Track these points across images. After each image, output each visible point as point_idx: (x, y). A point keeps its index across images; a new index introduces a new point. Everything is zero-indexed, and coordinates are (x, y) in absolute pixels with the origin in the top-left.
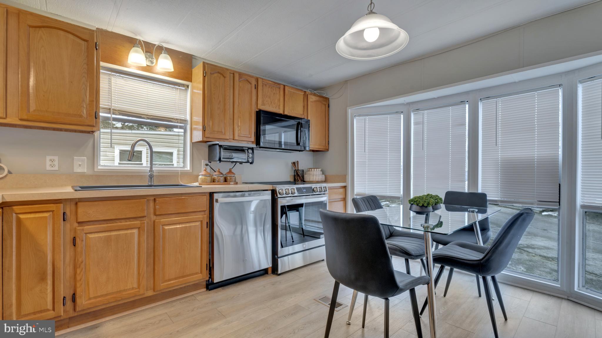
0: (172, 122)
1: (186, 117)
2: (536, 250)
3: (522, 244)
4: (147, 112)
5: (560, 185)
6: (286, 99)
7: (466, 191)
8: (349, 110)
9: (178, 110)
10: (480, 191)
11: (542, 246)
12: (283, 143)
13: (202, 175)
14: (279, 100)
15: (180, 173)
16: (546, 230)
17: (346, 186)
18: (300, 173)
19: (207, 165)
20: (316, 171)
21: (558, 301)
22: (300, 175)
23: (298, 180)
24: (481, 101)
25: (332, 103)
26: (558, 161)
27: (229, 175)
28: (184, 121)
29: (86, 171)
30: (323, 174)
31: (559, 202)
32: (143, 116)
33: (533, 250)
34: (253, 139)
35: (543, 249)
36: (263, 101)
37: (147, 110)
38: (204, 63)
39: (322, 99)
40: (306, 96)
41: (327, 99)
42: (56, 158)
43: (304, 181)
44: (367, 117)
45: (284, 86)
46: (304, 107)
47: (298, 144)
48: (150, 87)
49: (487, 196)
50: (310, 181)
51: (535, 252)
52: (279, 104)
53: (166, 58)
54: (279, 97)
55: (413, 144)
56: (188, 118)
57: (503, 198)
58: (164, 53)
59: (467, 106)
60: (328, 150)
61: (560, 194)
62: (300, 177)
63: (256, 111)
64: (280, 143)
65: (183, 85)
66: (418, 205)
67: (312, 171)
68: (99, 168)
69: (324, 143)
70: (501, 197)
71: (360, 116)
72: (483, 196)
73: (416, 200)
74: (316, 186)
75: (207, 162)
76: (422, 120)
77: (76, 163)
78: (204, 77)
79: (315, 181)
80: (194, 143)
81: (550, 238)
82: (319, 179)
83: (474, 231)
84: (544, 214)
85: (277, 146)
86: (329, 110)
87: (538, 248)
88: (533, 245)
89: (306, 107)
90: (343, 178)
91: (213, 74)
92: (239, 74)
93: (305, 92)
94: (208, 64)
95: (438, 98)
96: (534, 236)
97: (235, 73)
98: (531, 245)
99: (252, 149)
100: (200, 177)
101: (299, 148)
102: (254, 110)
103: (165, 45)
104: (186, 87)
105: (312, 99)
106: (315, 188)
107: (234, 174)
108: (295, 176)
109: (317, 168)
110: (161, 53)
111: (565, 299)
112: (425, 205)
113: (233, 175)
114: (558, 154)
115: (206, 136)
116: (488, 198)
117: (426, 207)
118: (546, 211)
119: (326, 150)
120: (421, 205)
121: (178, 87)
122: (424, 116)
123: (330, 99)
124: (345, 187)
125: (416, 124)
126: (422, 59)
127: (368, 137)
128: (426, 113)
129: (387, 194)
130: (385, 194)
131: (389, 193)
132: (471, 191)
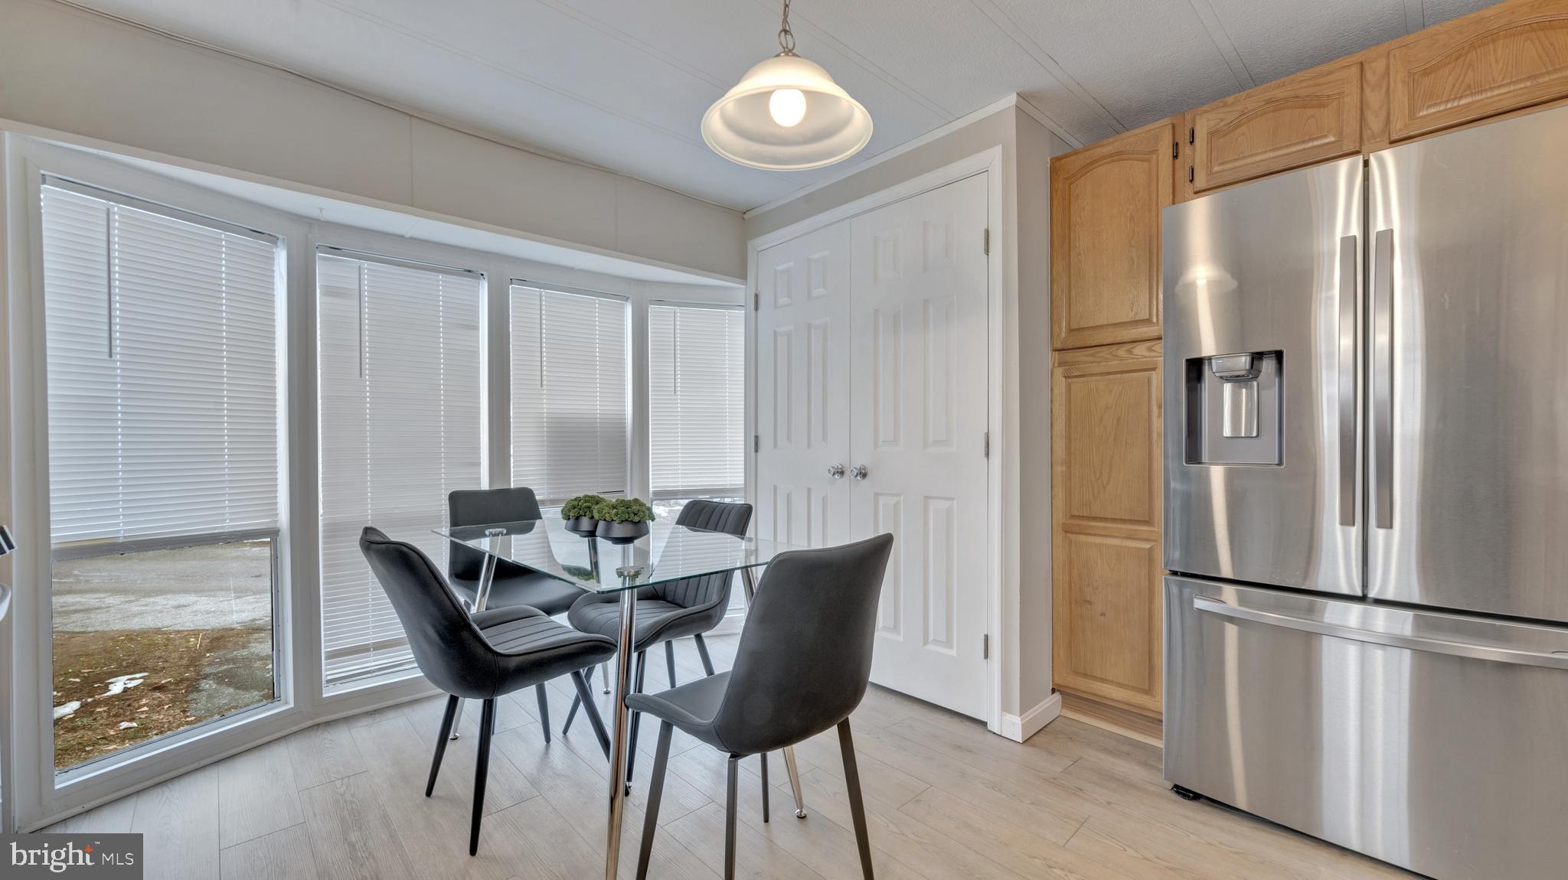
8: (7, 135)
10: (513, 484)
57: (554, 493)
59: (483, 288)
70: (548, 494)
71: (71, 184)
76: (356, 286)
122: (360, 277)
126: (412, 116)
127: (120, 295)
128: (365, 269)
129: (223, 527)
130: (216, 528)
131: (231, 520)
132: (496, 487)
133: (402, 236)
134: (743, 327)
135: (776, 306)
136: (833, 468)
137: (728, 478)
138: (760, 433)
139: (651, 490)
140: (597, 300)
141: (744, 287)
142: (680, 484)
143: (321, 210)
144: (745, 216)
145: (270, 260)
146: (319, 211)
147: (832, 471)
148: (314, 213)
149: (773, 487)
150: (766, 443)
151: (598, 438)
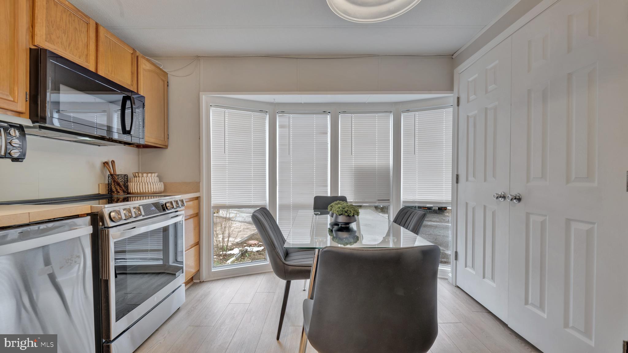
6: (101, 49)
7: (329, 195)
8: (203, 96)
10: (340, 194)
14: (87, 46)
17: (200, 197)
18: (120, 181)
20: (151, 176)
22: (121, 183)
23: (118, 192)
24: (341, 114)
25: (174, 82)
30: (160, 181)
31: (390, 200)
34: (21, 106)
36: (48, 33)
39: (158, 71)
40: (135, 57)
41: (165, 74)
43: (129, 194)
44: (228, 111)
45: (97, 24)
46: (132, 74)
47: (125, 131)
50: (142, 191)
52: (85, 53)
54: (86, 41)
55: (279, 148)
59: (329, 117)
60: (166, 147)
62: (120, 187)
63: (31, 49)
67: (143, 176)
69: (163, 136)
71: (217, 106)
72: (344, 199)
74: (169, 200)
76: (289, 124)
79: (150, 191)
82: (154, 188)
86: (167, 91)
89: (136, 74)
90: (196, 187)
93: (133, 49)
99: (21, 128)
101: (126, 138)
105: (145, 65)
106: (168, 202)
108: (109, 185)
109: (147, 173)
122: (290, 120)
123: (169, 76)
124: (198, 198)
125: (281, 127)
126: (297, 58)
127: (228, 135)
128: (291, 117)
129: (251, 203)
130: (249, 203)
131: (254, 201)
132: (333, 195)
133: (301, 103)
134: (452, 116)
135: (468, 101)
136: (497, 194)
137: (444, 197)
138: (460, 173)
139: (402, 200)
140: (377, 115)
141: (452, 95)
142: (417, 198)
143: (274, 99)
144: (454, 57)
145: (265, 119)
146: (274, 100)
147: (496, 196)
148: (272, 101)
149: (465, 203)
150: (462, 179)
151: (377, 176)
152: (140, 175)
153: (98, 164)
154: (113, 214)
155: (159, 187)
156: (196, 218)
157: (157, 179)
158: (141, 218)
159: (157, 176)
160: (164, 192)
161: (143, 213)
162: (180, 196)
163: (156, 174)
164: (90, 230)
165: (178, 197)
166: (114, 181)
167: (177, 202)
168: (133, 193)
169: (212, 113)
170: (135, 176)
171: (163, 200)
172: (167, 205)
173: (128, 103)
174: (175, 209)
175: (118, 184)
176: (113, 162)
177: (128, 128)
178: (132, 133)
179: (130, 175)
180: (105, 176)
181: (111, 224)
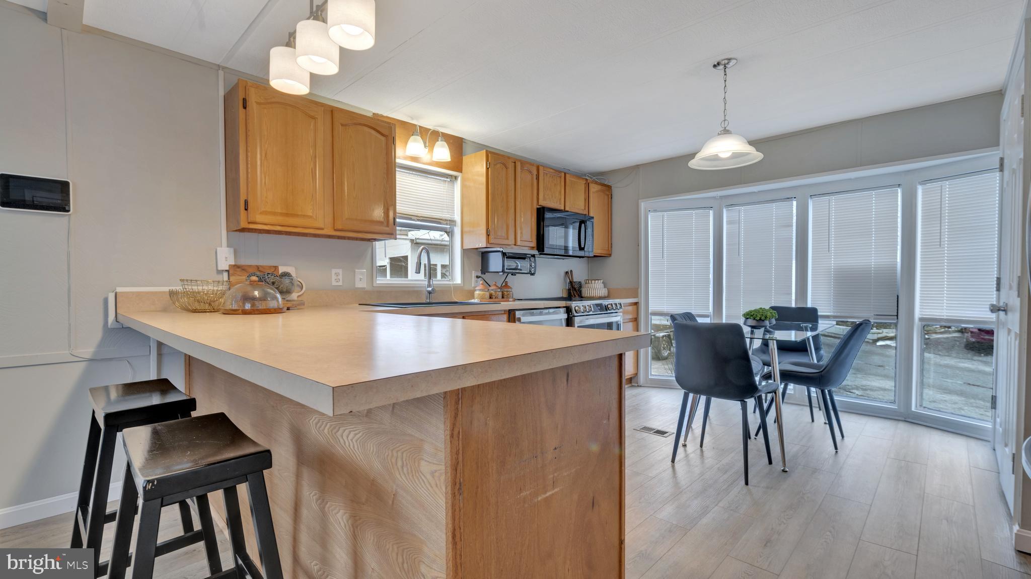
0: (440, 223)
1: (453, 217)
2: (868, 392)
3: (850, 385)
4: (417, 212)
5: (898, 296)
6: (567, 191)
7: (793, 305)
8: (642, 204)
9: (446, 208)
10: (809, 305)
11: (877, 387)
12: (570, 248)
13: (480, 290)
14: (560, 193)
15: (452, 288)
16: (882, 366)
17: (638, 303)
18: (576, 286)
19: (478, 277)
20: (598, 283)
21: (894, 423)
22: (577, 289)
23: (575, 296)
24: (811, 198)
25: (617, 193)
26: (896, 270)
27: (506, 290)
28: (452, 222)
29: (365, 286)
30: (605, 287)
31: (897, 316)
32: (413, 218)
33: (865, 392)
34: (534, 244)
35: (878, 391)
36: (544, 196)
37: (415, 210)
38: (487, 151)
39: (604, 188)
40: (588, 185)
41: (609, 187)
42: (340, 271)
43: (582, 297)
44: (665, 213)
45: (565, 174)
46: (585, 200)
47: (581, 249)
48: (418, 181)
49: (819, 310)
50: (591, 296)
51: (868, 394)
52: (560, 197)
53: (443, 146)
54: (560, 188)
55: (726, 249)
56: (457, 218)
57: (837, 312)
58: (442, 141)
59: (795, 203)
60: (610, 255)
61: (898, 307)
62: (576, 292)
63: (537, 208)
64: (566, 248)
65: (451, 176)
66: (754, 319)
67: (591, 283)
68: (378, 283)
69: (607, 246)
70: (834, 312)
71: (655, 211)
72: (814, 311)
73: (752, 314)
74: (610, 303)
75: (479, 274)
76: (738, 219)
77: (358, 277)
78: (487, 169)
79: (597, 296)
80: (465, 249)
81: (886, 377)
82: (599, 294)
83: (807, 351)
84: (880, 343)
85: (562, 252)
86: (612, 202)
87: (871, 390)
88: (864, 386)
89: (587, 200)
90: (634, 292)
91: (496, 165)
92: (521, 163)
93: (587, 180)
94: (491, 152)
95: (759, 192)
96: (865, 375)
97: (516, 162)
98: (862, 386)
99: (533, 256)
100: (477, 292)
101: (581, 253)
102: (535, 206)
103: (441, 130)
104: (454, 179)
105: (594, 188)
107: (511, 288)
108: (569, 290)
109: (595, 280)
110: (438, 141)
111: (902, 421)
112: (763, 318)
113: (510, 290)
114: (897, 262)
115: (490, 242)
116: (819, 314)
117: (763, 321)
118: (882, 340)
119: (609, 256)
120: (758, 318)
121: (446, 179)
122: (740, 214)
123: (613, 187)
124: (636, 304)
125: (729, 223)
127: (666, 239)
128: (742, 210)
131: (695, 310)
132: (799, 306)
140: (875, 192)
141: (993, 153)
142: (945, 314)
145: (709, 216)
152: (590, 281)
153: (563, 274)
154: (576, 308)
155: (603, 292)
156: (635, 322)
157: (602, 285)
158: (591, 313)
159: (603, 283)
160: (608, 297)
161: (593, 310)
162: (619, 300)
163: (602, 281)
164: (565, 316)
165: (617, 301)
166: (573, 287)
167: (616, 304)
168: (585, 298)
169: (651, 218)
170: (586, 283)
171: (605, 302)
172: (609, 306)
173: (583, 225)
174: (614, 310)
175: (575, 289)
176: (571, 271)
177: (583, 246)
178: (585, 249)
179: (583, 282)
180: (566, 283)
181: (576, 314)
